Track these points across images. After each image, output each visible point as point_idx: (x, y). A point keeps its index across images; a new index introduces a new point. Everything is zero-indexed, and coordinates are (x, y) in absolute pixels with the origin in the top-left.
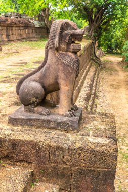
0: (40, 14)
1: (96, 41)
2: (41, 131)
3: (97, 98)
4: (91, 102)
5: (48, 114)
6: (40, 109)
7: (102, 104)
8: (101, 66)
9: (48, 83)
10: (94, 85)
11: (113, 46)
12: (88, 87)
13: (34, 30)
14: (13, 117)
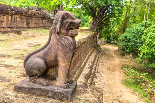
0: (55, 9)
1: (98, 33)
2: (40, 99)
3: (96, 78)
4: (90, 80)
5: (48, 85)
6: (41, 80)
7: (99, 83)
8: (100, 53)
9: (49, 60)
10: (94, 67)
11: (111, 38)
12: (89, 68)
13: (49, 21)
14: (18, 86)
